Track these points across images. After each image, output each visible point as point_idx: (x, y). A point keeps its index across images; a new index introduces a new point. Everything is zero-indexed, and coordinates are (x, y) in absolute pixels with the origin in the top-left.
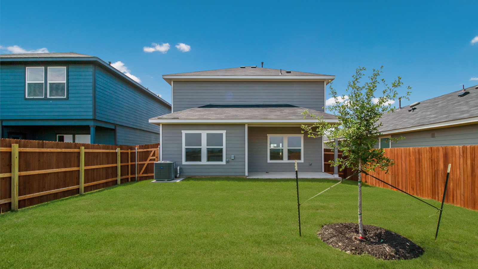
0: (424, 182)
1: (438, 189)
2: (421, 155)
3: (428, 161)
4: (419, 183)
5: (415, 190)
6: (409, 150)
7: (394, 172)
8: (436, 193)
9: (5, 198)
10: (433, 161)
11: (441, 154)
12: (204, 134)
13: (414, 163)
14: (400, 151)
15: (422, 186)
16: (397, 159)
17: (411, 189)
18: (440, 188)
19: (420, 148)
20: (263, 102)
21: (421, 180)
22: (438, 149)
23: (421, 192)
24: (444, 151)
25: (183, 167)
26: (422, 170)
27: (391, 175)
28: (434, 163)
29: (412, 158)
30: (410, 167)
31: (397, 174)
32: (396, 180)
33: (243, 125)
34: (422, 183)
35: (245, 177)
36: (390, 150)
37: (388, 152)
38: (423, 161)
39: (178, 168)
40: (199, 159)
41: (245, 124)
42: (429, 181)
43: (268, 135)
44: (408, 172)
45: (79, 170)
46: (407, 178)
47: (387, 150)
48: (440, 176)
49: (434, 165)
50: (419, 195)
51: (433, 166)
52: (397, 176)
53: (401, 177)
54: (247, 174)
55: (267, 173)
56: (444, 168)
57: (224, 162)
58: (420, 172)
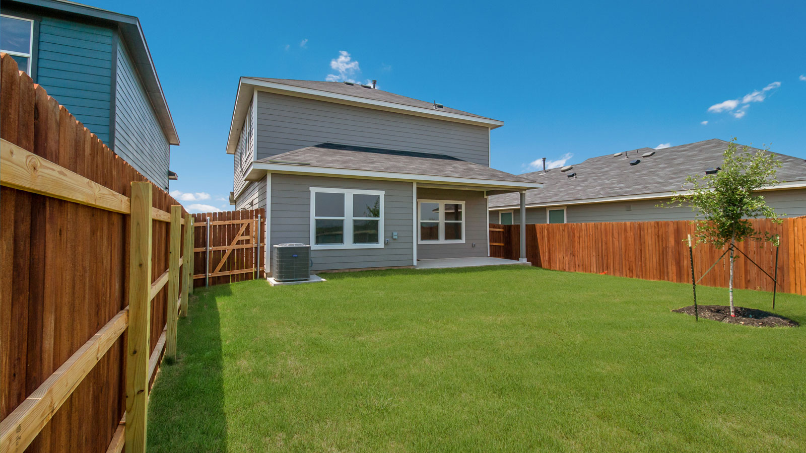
0: (647, 262)
1: (667, 268)
2: (644, 231)
3: (653, 237)
4: (640, 263)
5: (634, 272)
6: (625, 224)
7: (600, 251)
8: (664, 273)
10: (660, 237)
11: (671, 229)
12: (349, 195)
13: (633, 239)
14: (611, 226)
15: (645, 266)
16: (606, 236)
17: (628, 271)
18: (670, 267)
19: (641, 222)
21: (643, 259)
22: (667, 224)
23: (644, 273)
24: (675, 226)
26: (645, 248)
27: (596, 256)
28: (662, 239)
29: (630, 234)
30: (626, 245)
31: (606, 255)
32: (605, 262)
33: (409, 183)
34: (645, 263)
35: (412, 268)
36: (593, 225)
37: (591, 229)
38: (646, 237)
40: (339, 239)
42: (654, 260)
44: (623, 251)
46: (622, 258)
47: (589, 225)
48: (670, 254)
49: (662, 242)
50: (640, 277)
51: (660, 243)
52: (606, 257)
53: (612, 257)
56: (675, 244)
57: (381, 245)
58: (641, 250)
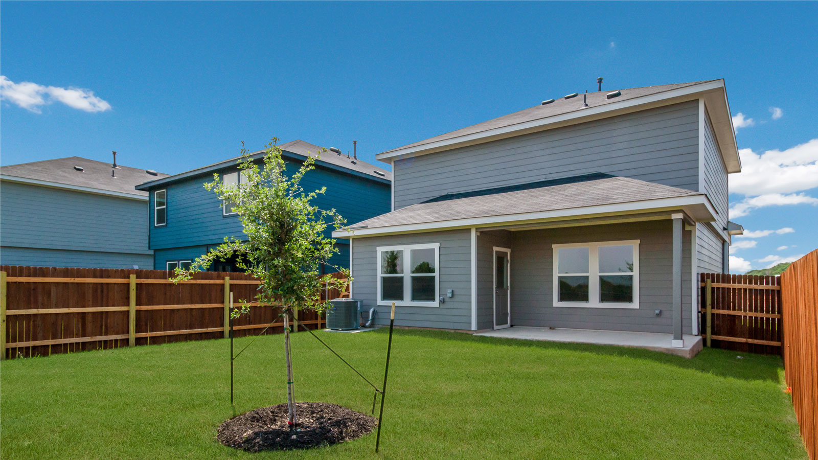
9: (123, 333)
20: (544, 176)
25: (378, 310)
39: (371, 311)
41: (470, 229)
43: (553, 246)
45: (223, 308)
54: (474, 327)
55: (551, 329)
